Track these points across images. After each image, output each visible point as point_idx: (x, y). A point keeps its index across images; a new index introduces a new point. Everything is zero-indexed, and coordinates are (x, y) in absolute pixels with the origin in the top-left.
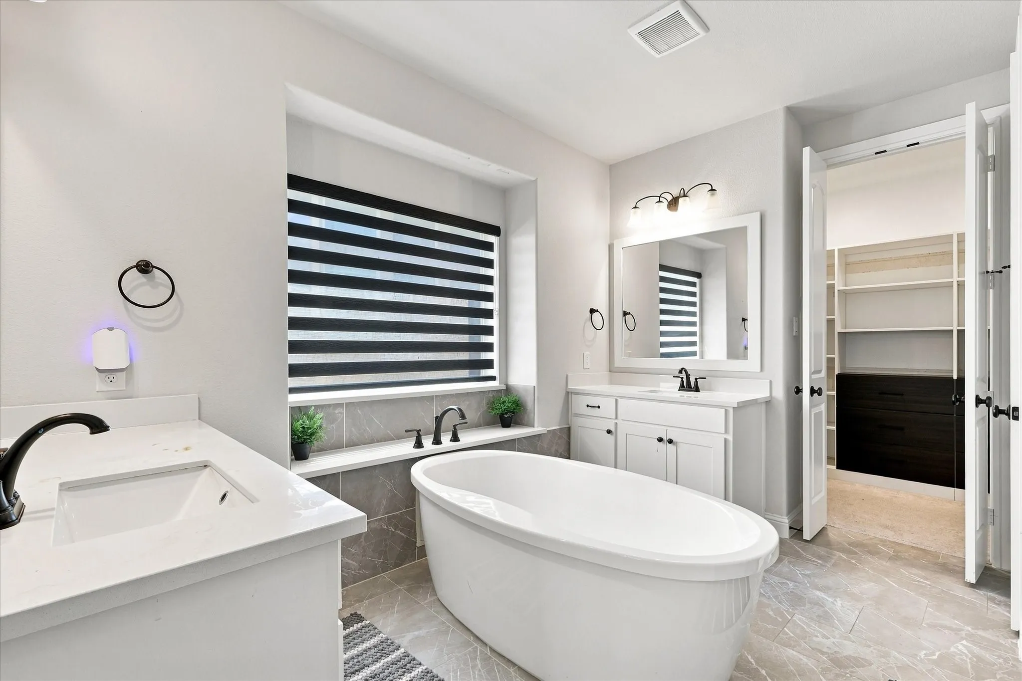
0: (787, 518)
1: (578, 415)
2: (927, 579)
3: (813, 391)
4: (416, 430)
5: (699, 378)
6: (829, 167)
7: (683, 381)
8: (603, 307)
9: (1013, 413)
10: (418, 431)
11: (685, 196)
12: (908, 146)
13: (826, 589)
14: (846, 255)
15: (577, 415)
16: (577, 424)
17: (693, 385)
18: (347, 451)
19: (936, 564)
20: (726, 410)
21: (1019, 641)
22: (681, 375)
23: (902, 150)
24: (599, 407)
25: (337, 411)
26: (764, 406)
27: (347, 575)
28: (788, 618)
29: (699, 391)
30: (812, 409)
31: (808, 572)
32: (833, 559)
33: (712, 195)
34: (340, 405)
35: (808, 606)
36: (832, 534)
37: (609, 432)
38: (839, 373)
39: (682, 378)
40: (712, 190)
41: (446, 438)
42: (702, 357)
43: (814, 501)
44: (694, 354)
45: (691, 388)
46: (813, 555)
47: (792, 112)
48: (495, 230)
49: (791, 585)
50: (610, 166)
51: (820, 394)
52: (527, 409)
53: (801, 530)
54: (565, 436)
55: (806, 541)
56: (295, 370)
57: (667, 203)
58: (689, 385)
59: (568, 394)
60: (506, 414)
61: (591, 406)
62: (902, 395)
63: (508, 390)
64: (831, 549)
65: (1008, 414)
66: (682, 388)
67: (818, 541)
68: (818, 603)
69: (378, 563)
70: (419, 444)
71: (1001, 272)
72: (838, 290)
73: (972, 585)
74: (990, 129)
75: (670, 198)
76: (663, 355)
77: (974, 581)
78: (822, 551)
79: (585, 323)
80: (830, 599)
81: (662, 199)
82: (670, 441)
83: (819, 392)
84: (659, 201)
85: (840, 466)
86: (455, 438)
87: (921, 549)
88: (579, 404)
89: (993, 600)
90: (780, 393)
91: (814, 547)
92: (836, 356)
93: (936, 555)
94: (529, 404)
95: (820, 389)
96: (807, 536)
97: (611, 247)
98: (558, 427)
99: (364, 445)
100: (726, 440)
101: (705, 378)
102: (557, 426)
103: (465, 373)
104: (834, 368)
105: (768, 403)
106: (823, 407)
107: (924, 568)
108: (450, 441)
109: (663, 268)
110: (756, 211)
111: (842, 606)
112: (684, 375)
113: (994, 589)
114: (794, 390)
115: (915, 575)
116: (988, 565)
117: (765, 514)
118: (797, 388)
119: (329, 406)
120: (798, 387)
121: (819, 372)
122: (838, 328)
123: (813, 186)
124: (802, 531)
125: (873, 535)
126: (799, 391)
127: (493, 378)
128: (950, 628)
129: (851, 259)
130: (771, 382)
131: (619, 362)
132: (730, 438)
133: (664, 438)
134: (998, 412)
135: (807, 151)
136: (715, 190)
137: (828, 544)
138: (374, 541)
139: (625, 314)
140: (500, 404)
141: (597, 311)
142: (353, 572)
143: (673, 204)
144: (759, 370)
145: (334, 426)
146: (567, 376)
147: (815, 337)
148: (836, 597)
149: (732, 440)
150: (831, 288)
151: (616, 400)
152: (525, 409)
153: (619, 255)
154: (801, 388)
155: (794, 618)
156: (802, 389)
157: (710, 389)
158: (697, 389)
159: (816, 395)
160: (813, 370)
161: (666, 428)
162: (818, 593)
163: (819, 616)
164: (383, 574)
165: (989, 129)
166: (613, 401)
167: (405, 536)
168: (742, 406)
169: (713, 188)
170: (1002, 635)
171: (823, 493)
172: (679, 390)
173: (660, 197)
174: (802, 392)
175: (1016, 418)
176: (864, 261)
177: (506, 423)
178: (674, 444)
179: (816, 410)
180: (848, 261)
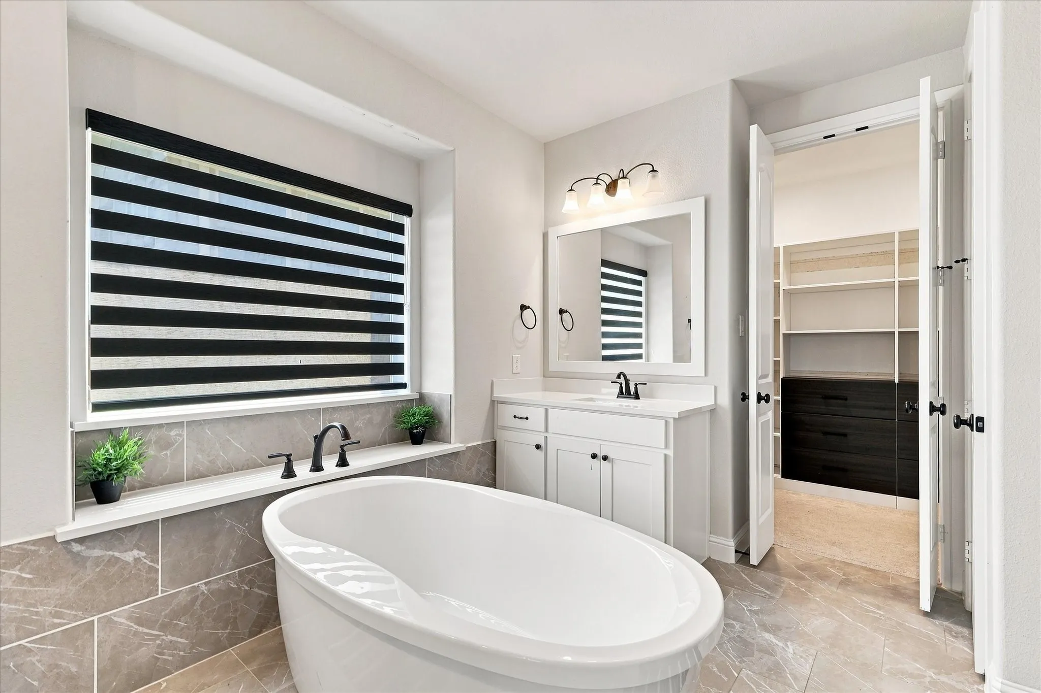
0: (732, 540)
1: (506, 428)
2: (879, 608)
3: (760, 398)
4: (284, 455)
5: (639, 384)
6: (777, 152)
7: (622, 387)
8: (535, 303)
9: (978, 424)
10: (288, 456)
11: (623, 177)
12: (857, 130)
13: (774, 629)
14: (790, 253)
15: (504, 428)
16: (503, 437)
17: (632, 391)
18: (188, 485)
19: (887, 588)
20: (666, 422)
21: (985, 685)
22: (618, 380)
23: (850, 135)
24: (527, 418)
25: (173, 433)
26: (708, 416)
27: (170, 658)
28: (734, 675)
29: (639, 399)
30: (759, 418)
31: (755, 608)
32: (781, 587)
33: (654, 177)
34: (181, 424)
35: (757, 654)
36: (780, 557)
37: (538, 447)
38: (784, 376)
39: (621, 384)
40: (653, 170)
41: (330, 464)
42: (648, 360)
43: (761, 521)
44: (639, 356)
45: (631, 395)
46: (760, 584)
47: (738, 86)
48: (406, 210)
49: (737, 627)
50: (545, 143)
51: (767, 401)
52: (443, 422)
53: (747, 554)
54: (489, 453)
55: (753, 566)
56: (100, 379)
57: (606, 187)
58: (628, 391)
59: (494, 403)
60: (417, 428)
61: (518, 418)
62: (846, 399)
63: (422, 399)
64: (779, 574)
65: (971, 426)
66: (621, 394)
67: (766, 565)
68: (768, 651)
69: (223, 635)
70: (289, 473)
71: (950, 268)
72: (783, 290)
73: (926, 614)
74: (941, 114)
75: (608, 181)
76: (605, 358)
77: (928, 609)
78: (769, 577)
79: (515, 321)
80: (780, 644)
81: (599, 181)
82: (605, 458)
83: (767, 399)
84: (597, 183)
85: (784, 476)
86: (343, 462)
87: (871, 570)
88: (506, 415)
89: (950, 631)
90: (725, 400)
91: (761, 574)
92: (781, 359)
93: (885, 576)
94: (445, 416)
95: (767, 395)
96: (754, 560)
97: (545, 236)
98: (480, 443)
99: (215, 475)
100: (666, 456)
101: (646, 384)
102: (478, 441)
103: (366, 380)
104: (779, 371)
105: (713, 411)
106: (770, 415)
107: (875, 593)
108: (336, 466)
109: (605, 263)
110: (701, 196)
111: (794, 653)
112: (622, 380)
113: (949, 616)
114: (740, 397)
115: (866, 601)
116: (939, 586)
117: (710, 536)
118: (743, 394)
119: (160, 426)
120: (745, 394)
121: (765, 376)
122: (783, 330)
123: (759, 169)
124: (749, 555)
125: (820, 554)
126: (745, 397)
127: (403, 386)
128: (911, 676)
129: (794, 258)
130: (716, 388)
131: (555, 365)
132: (670, 453)
133: (599, 454)
134: (959, 422)
135: (754, 129)
136: (656, 171)
137: (776, 569)
138: (217, 607)
139: (561, 312)
140: (409, 416)
141: (529, 307)
142: (182, 653)
143: (612, 188)
144: (703, 375)
145: (168, 452)
146: (493, 381)
147: (761, 338)
148: (786, 640)
149: (673, 456)
150: (777, 286)
151: (547, 410)
152: (440, 422)
153: (554, 246)
154: (747, 395)
155: (740, 675)
156: (749, 396)
157: (651, 396)
158: (637, 397)
159: (763, 402)
160: (760, 374)
161: (601, 442)
162: (767, 635)
163: (770, 670)
164: (230, 649)
165: (939, 113)
166: (543, 410)
167: (266, 594)
168: (683, 418)
169: (655, 169)
170: (967, 680)
171: (771, 510)
172: (617, 398)
173: (597, 179)
174: (748, 399)
175: (981, 430)
176: (808, 259)
177: (417, 439)
178: (609, 462)
179: (763, 419)
180: (792, 260)
